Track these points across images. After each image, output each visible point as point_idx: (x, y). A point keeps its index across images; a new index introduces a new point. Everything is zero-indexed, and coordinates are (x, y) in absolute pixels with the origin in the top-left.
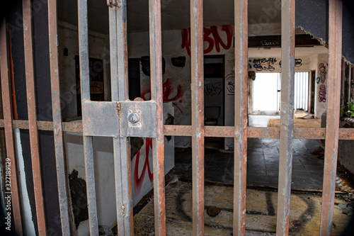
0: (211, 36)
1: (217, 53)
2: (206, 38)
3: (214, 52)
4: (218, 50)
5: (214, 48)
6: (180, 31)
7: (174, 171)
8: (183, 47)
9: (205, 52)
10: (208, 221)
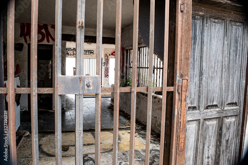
0: (43, 31)
1: (48, 43)
2: (39, 32)
3: (45, 42)
4: (48, 41)
5: (46, 39)
6: (19, 24)
7: (22, 128)
8: (21, 36)
9: (39, 41)
10: (64, 154)
